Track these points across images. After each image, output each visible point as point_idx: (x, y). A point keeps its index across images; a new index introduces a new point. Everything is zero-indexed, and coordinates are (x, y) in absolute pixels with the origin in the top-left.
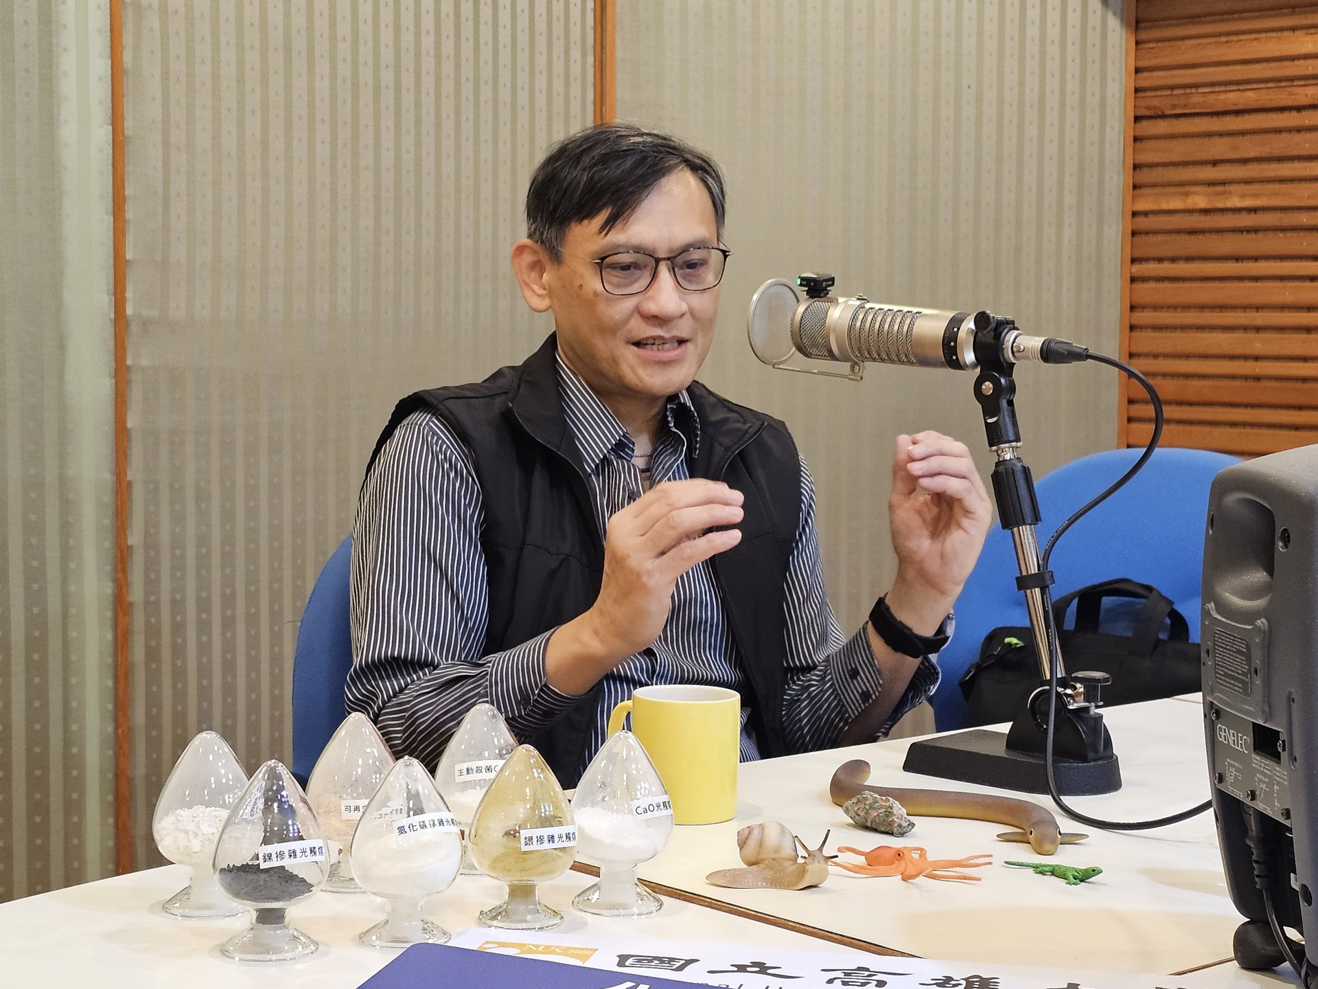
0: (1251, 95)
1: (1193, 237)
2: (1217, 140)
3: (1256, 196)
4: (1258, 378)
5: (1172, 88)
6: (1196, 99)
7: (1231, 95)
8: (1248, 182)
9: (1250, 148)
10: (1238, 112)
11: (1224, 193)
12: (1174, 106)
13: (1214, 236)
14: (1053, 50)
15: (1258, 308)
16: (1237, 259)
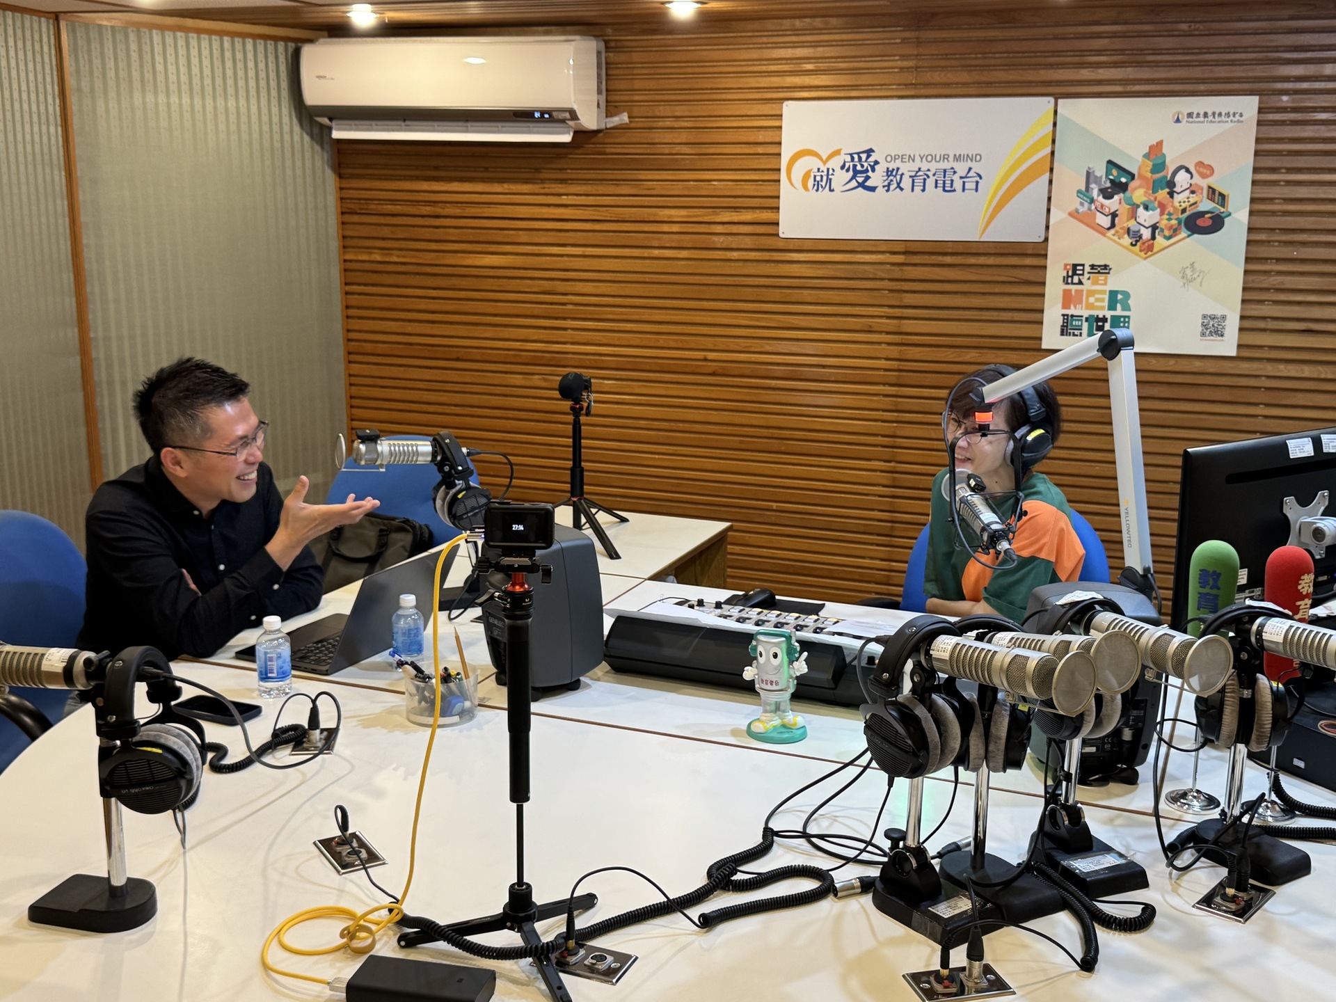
0: (399, 207)
1: (376, 274)
2: (385, 228)
3: (404, 257)
4: (411, 344)
5: (360, 199)
6: (373, 207)
7: (389, 206)
8: (400, 249)
9: (400, 233)
10: (393, 215)
11: (389, 254)
12: (362, 209)
13: (386, 275)
14: (299, 181)
15: (409, 311)
16: (398, 286)
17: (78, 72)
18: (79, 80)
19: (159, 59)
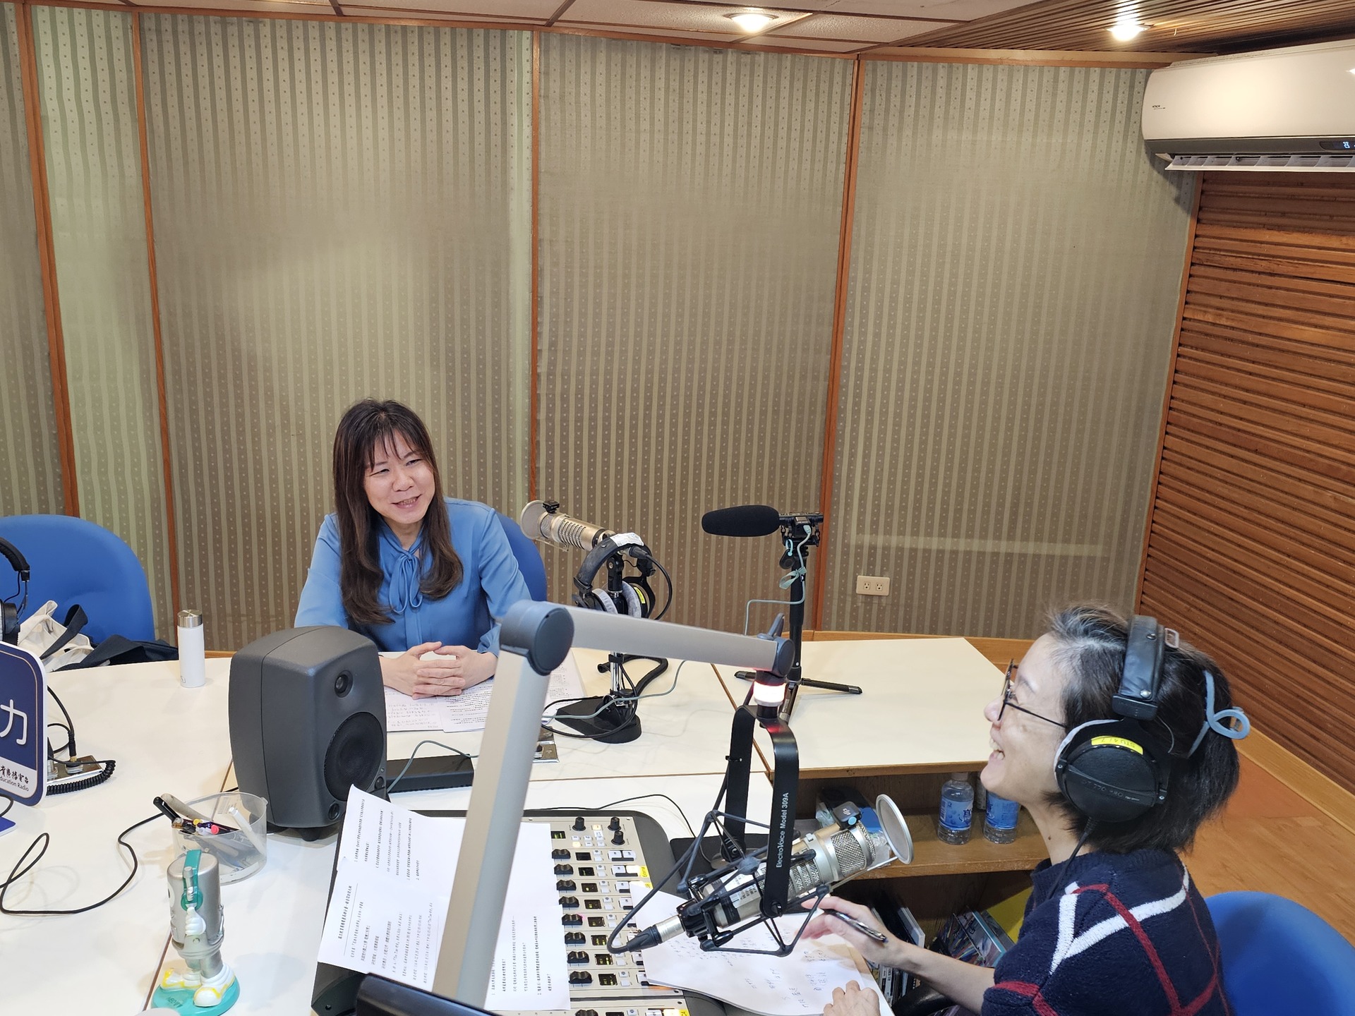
3: (1234, 320)
6: (1217, 258)
7: (1231, 259)
8: (1232, 311)
9: (1234, 291)
10: (1234, 269)
11: (1224, 316)
16: (1222, 355)
17: (872, 111)
18: (872, 119)
19: (971, 95)
